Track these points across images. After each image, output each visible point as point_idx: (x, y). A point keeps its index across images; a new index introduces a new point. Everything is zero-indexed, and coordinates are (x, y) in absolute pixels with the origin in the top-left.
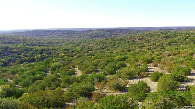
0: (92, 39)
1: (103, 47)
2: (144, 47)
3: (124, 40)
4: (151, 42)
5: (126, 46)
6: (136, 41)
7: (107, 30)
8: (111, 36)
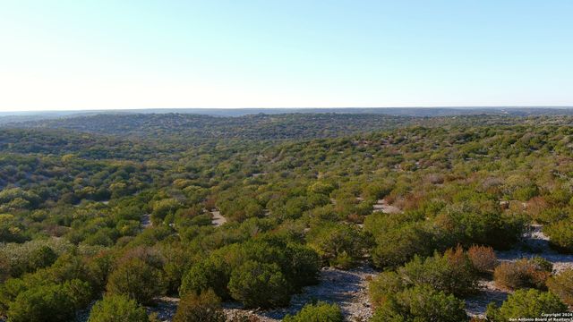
0: (266, 141)
1: (293, 163)
2: (399, 163)
3: (352, 145)
4: (422, 150)
5: (354, 161)
6: (383, 146)
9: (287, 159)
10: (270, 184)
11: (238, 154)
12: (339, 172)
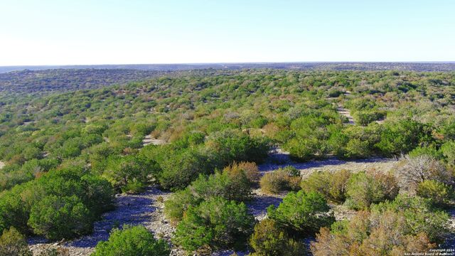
0: (33, 94)
1: (62, 111)
2: (154, 106)
3: (112, 94)
4: (170, 96)
6: (138, 94)
7: (73, 72)
9: (56, 108)
10: (42, 130)
11: (7, 105)
12: (105, 116)
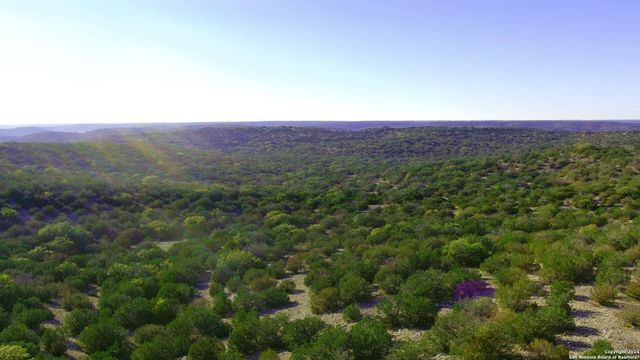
0: (389, 160)
1: (421, 191)
2: (570, 196)
3: (499, 168)
5: (504, 191)
7: (445, 131)
8: (457, 152)
9: (413, 187)
